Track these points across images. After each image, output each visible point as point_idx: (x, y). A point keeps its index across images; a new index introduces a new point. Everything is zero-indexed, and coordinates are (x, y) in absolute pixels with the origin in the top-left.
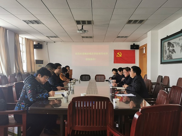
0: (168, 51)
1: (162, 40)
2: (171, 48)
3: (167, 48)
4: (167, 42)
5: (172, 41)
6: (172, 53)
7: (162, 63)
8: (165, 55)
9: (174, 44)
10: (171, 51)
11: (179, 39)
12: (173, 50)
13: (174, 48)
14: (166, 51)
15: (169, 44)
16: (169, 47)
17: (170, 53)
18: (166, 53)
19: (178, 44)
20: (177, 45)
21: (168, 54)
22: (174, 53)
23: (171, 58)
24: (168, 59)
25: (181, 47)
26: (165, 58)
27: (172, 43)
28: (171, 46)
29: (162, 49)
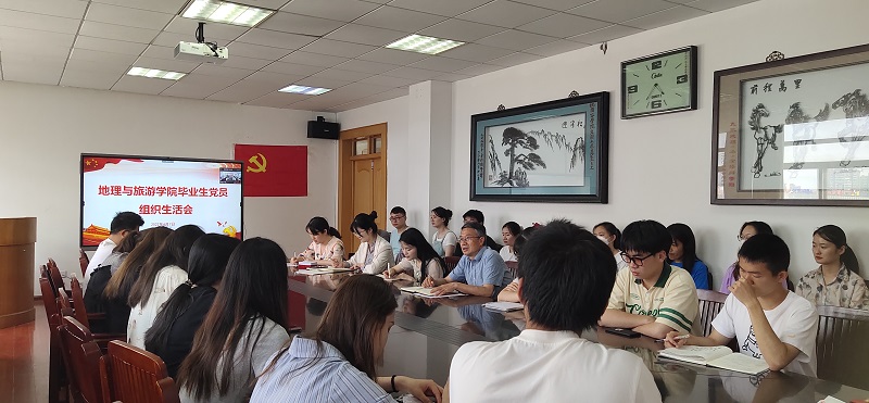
0: (505, 162)
1: (476, 119)
2: (520, 150)
4: (502, 129)
5: (525, 128)
6: (529, 166)
7: (474, 197)
8: (490, 172)
9: (536, 137)
10: (522, 158)
11: (565, 123)
12: (535, 158)
13: (536, 152)
14: (495, 158)
15: (512, 136)
16: (514, 146)
17: (517, 166)
18: (493, 167)
19: (559, 138)
20: (554, 143)
21: (506, 169)
22: (535, 166)
23: (523, 184)
24: (508, 185)
25: (575, 149)
26: (492, 182)
27: (530, 135)
28: (521, 143)
29: (479, 148)
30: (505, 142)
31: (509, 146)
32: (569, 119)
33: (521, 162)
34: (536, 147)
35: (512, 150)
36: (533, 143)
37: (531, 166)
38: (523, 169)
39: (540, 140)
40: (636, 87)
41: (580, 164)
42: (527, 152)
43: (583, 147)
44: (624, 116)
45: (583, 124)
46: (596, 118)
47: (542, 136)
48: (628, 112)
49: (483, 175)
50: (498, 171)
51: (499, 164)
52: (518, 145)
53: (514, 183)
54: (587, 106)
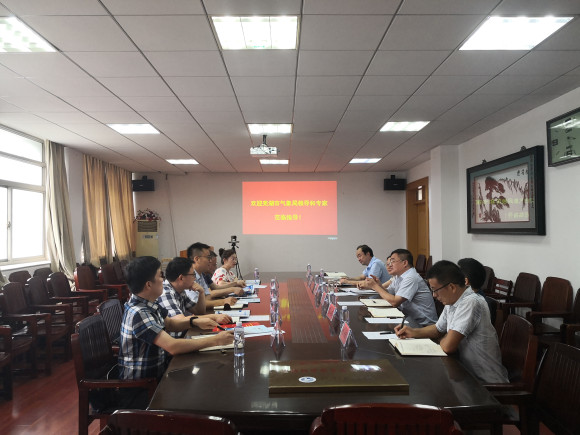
0: (486, 202)
1: (470, 171)
2: (495, 194)
3: (485, 193)
4: (484, 179)
5: (497, 177)
6: (500, 206)
7: (470, 230)
8: (479, 211)
9: (502, 183)
10: (496, 200)
11: (519, 172)
13: (503, 195)
14: (481, 199)
15: (491, 184)
16: (491, 191)
17: (494, 206)
18: (481, 207)
19: (516, 184)
20: (513, 188)
21: (488, 209)
22: (503, 206)
23: (497, 220)
24: (489, 221)
25: (525, 192)
26: (479, 220)
27: (499, 182)
28: (495, 188)
29: (472, 193)
30: (487, 187)
32: (521, 169)
33: (496, 203)
34: (503, 191)
35: (490, 194)
36: (501, 187)
38: (497, 209)
39: (505, 186)
40: (557, 141)
43: (528, 190)
44: (550, 164)
46: (533, 167)
47: (506, 183)
48: (554, 160)
49: (474, 213)
50: (484, 210)
51: (484, 205)
53: (492, 219)
54: (527, 159)
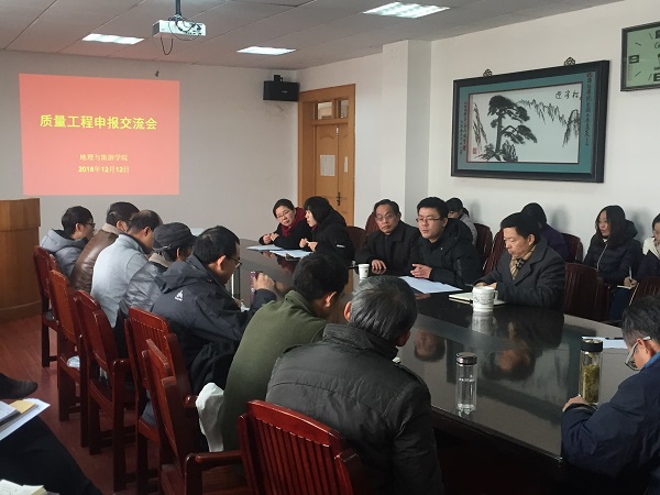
0: (491, 135)
1: (459, 84)
2: (509, 122)
3: (487, 119)
4: (489, 97)
5: (515, 97)
6: (518, 140)
8: (473, 143)
9: (526, 108)
10: (510, 130)
11: (559, 93)
12: (525, 131)
13: (526, 124)
14: (480, 130)
15: (500, 105)
16: (501, 116)
17: (504, 139)
18: (478, 138)
19: (552, 110)
21: (495, 144)
22: (525, 140)
23: (511, 158)
24: (494, 159)
25: (570, 122)
26: (476, 157)
27: (519, 105)
28: (510, 113)
29: (461, 118)
30: (492, 111)
31: (496, 117)
32: (563, 89)
33: (509, 134)
34: (526, 118)
35: (499, 120)
36: (523, 115)
37: (520, 139)
38: (511, 143)
39: (531, 111)
40: (638, 56)
41: (574, 140)
42: (516, 124)
43: (578, 120)
44: (624, 88)
45: (579, 95)
46: (593, 90)
47: (533, 107)
48: (629, 84)
49: (466, 148)
50: (483, 143)
51: (485, 136)
52: (507, 116)
53: (501, 157)
54: (583, 76)
